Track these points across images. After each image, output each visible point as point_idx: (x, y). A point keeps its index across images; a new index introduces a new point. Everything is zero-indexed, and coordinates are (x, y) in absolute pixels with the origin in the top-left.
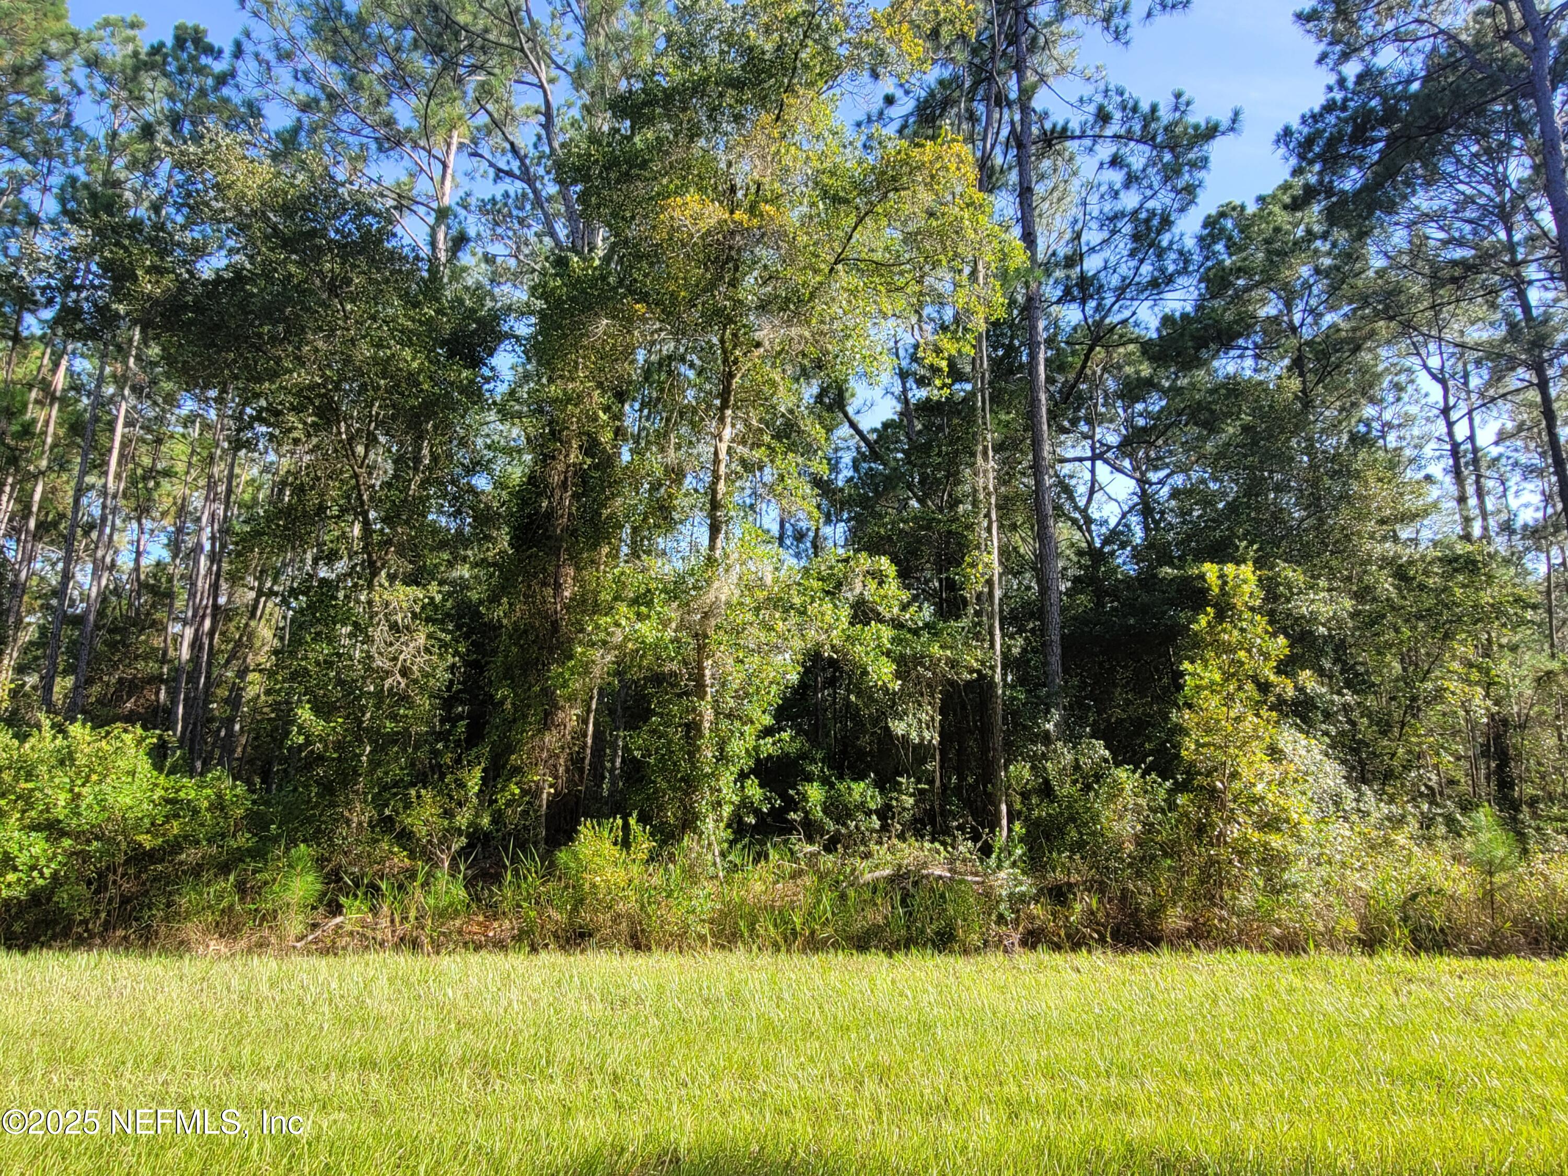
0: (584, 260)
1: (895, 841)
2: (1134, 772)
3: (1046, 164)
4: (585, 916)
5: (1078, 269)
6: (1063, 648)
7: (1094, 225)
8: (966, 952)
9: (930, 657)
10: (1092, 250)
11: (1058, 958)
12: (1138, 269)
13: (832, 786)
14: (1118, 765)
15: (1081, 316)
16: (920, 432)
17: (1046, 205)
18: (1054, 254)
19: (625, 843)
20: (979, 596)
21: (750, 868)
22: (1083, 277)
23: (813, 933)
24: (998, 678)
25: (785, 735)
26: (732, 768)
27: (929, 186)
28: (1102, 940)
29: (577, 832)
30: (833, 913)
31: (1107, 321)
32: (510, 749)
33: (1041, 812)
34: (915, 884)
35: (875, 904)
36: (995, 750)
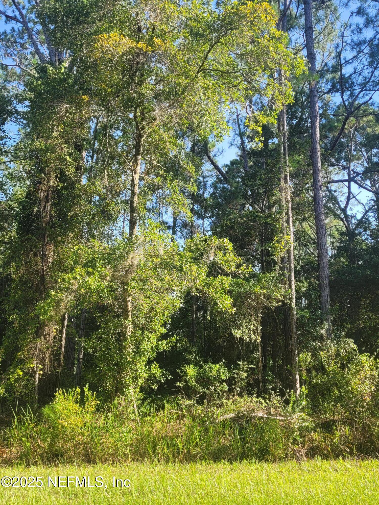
0: (56, 69)
1: (236, 397)
2: (370, 357)
3: (321, 13)
4: (59, 444)
5: (339, 73)
6: (331, 287)
7: (348, 48)
8: (274, 461)
9: (255, 294)
10: (347, 62)
11: (325, 464)
12: (373, 73)
13: (201, 367)
14: (361, 352)
15: (341, 100)
16: (252, 166)
17: (321, 37)
18: (326, 65)
19: (82, 402)
20: (283, 259)
21: (154, 414)
22: (342, 77)
23: (189, 451)
24: (294, 305)
25: (173, 339)
26: (144, 358)
27: (250, 28)
28: (351, 453)
29: (54, 396)
30: (200, 440)
31: (356, 102)
32: (17, 349)
33: (318, 380)
34: (247, 421)
35: (225, 434)
36: (292, 345)
